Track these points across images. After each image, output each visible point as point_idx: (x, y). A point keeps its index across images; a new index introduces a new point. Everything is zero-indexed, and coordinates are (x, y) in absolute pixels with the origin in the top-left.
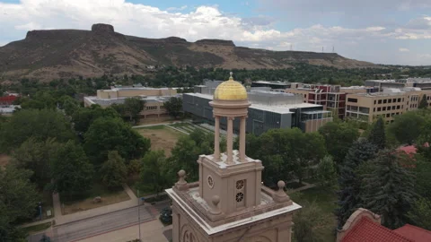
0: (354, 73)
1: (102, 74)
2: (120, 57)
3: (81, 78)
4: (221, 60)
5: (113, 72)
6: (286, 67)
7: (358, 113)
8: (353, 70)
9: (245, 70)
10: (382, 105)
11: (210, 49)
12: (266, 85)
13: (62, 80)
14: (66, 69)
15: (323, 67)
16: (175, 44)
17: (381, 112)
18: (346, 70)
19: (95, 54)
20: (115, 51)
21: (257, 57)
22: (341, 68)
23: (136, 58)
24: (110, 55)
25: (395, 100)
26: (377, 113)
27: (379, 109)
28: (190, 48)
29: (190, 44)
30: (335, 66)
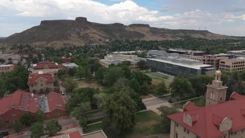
0: (218, 43)
1: (84, 44)
2: (91, 35)
3: (75, 46)
4: (143, 36)
5: (89, 43)
6: (179, 39)
7: (225, 68)
8: (217, 40)
9: (156, 41)
10: (236, 65)
11: (137, 29)
12: (175, 52)
13: (66, 48)
14: (67, 42)
15: (200, 39)
16: (118, 27)
17: (236, 68)
18: (213, 41)
19: (78, 34)
20: (88, 31)
21: (163, 33)
22: (210, 39)
23: (99, 35)
24: (86, 34)
25: (241, 63)
26: (234, 68)
27: (235, 66)
28: (126, 29)
29: (126, 26)
30: (207, 38)
